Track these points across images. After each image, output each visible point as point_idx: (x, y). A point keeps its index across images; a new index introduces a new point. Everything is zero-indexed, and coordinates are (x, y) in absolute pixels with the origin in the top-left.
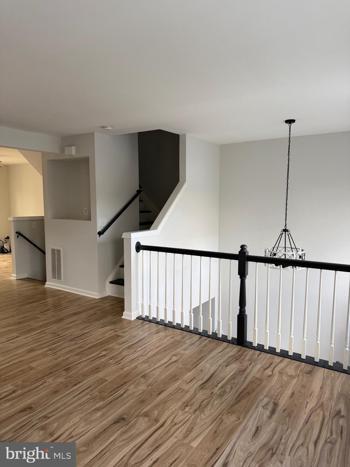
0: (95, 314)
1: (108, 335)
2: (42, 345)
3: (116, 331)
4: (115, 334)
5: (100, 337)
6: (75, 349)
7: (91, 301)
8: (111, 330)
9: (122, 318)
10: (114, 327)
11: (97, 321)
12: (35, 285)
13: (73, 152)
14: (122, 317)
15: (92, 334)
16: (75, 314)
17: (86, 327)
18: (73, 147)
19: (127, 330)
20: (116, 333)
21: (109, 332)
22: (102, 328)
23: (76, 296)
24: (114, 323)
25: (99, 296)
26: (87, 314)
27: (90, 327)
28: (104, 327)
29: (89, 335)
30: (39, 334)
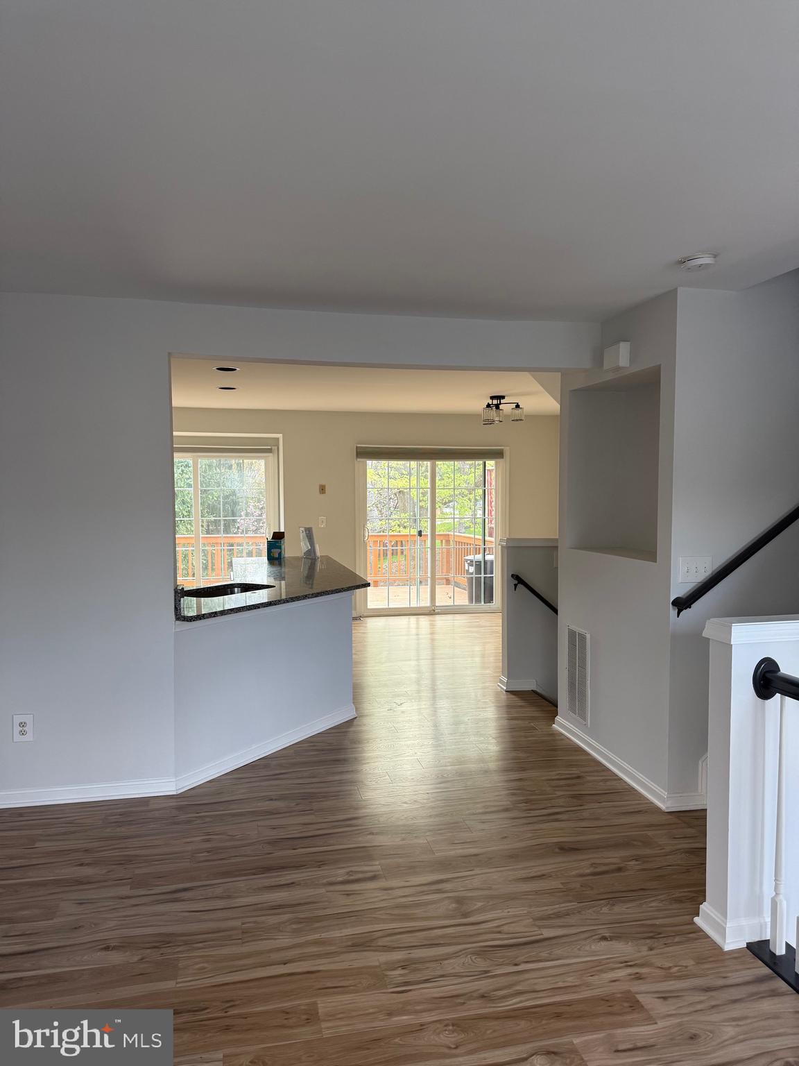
0: (619, 870)
1: (602, 984)
2: (399, 936)
3: (639, 977)
4: (629, 992)
5: (571, 980)
6: (469, 996)
7: (639, 812)
8: (627, 964)
9: (694, 923)
10: (644, 951)
11: (606, 906)
12: (533, 719)
13: (622, 357)
14: (696, 919)
15: (558, 952)
16: (562, 849)
17: (558, 915)
18: (622, 345)
19: (682, 990)
20: (636, 987)
21: (613, 969)
22: (604, 938)
23: (608, 783)
24: (653, 934)
25: (669, 804)
26: (593, 861)
27: (571, 920)
28: (611, 939)
29: (544, 955)
30: (425, 888)
